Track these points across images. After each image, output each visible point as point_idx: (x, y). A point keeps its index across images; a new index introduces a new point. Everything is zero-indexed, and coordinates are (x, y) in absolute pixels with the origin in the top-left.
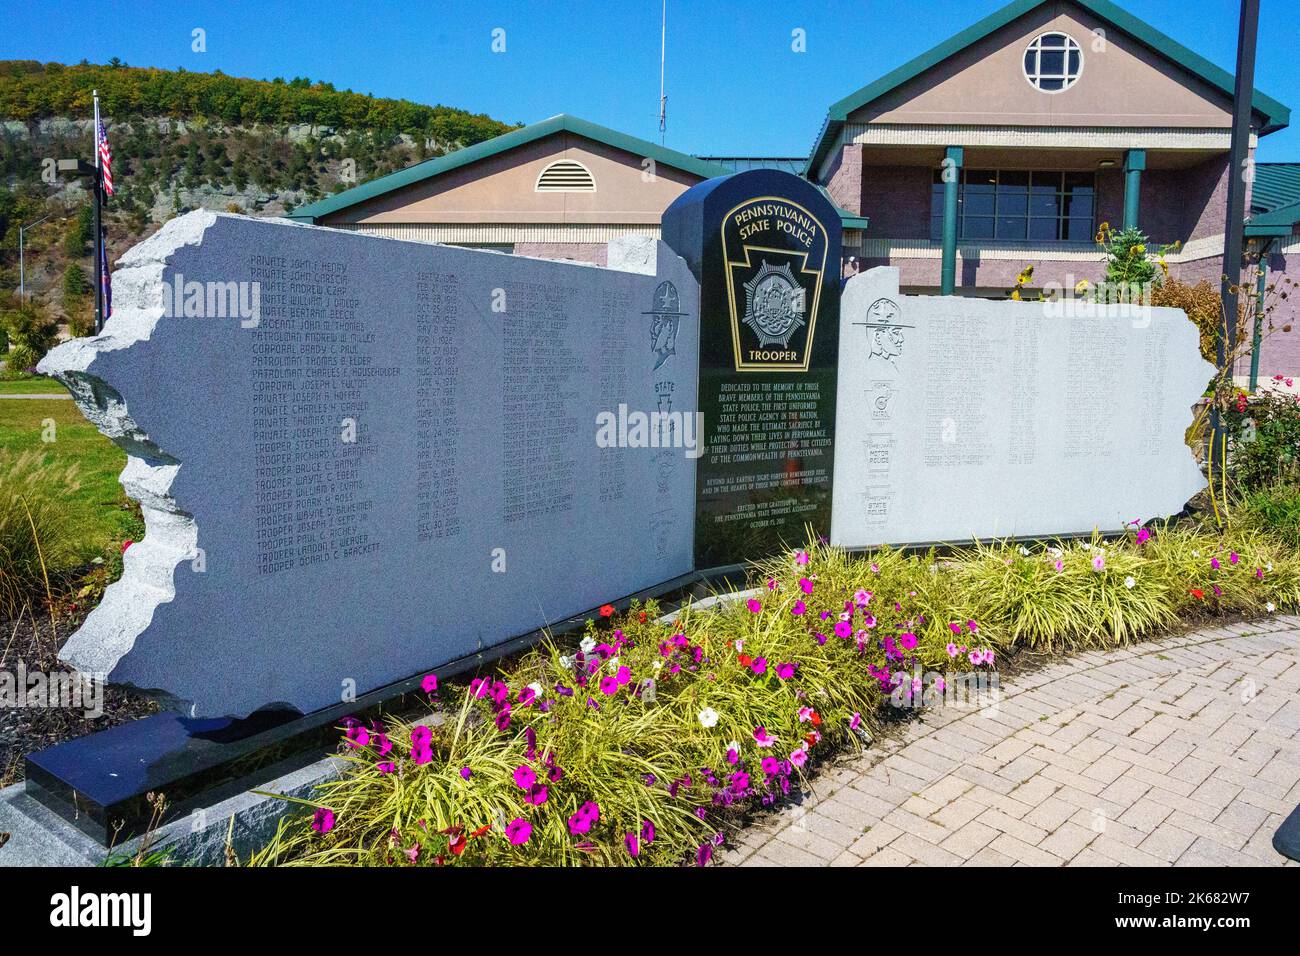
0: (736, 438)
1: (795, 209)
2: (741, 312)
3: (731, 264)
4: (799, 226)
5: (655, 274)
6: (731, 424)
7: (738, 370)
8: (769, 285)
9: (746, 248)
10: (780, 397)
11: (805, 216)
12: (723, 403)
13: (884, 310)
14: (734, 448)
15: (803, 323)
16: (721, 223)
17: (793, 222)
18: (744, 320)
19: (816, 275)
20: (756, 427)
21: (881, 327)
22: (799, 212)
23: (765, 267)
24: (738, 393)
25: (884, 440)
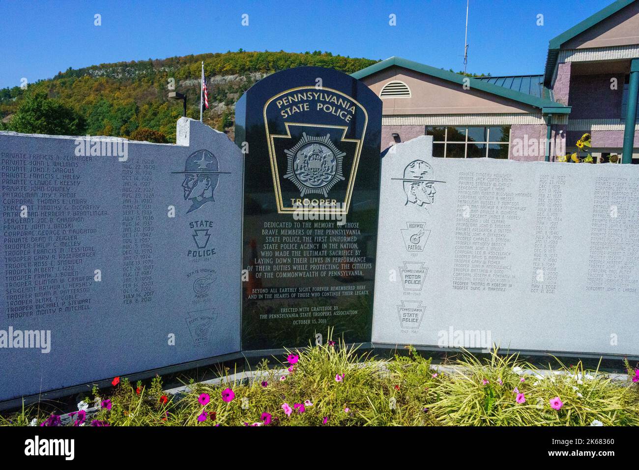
0: (278, 261)
1: (334, 94)
2: (283, 170)
3: (272, 136)
4: (339, 107)
5: (187, 145)
6: (274, 251)
7: (280, 212)
8: (309, 151)
9: (287, 124)
10: (320, 232)
11: (344, 99)
12: (265, 236)
13: (418, 170)
14: (275, 268)
15: (343, 179)
16: (263, 108)
17: (333, 104)
18: (285, 177)
19: (356, 143)
20: (298, 253)
21: (416, 182)
22: (339, 97)
23: (306, 138)
24: (280, 229)
25: (417, 267)
